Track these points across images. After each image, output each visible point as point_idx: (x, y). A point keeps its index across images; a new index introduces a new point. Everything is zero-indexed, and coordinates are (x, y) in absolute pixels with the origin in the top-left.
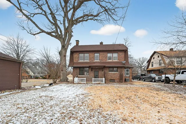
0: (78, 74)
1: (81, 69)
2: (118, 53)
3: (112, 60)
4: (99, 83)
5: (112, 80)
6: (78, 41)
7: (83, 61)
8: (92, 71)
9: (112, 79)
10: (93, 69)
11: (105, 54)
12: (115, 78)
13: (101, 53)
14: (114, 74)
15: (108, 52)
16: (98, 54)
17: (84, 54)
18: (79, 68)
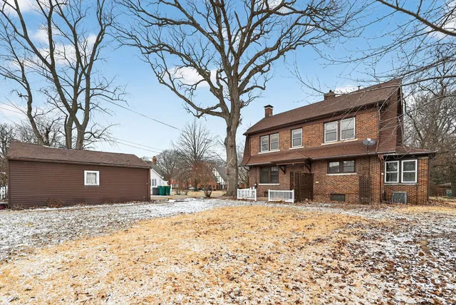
0: (258, 181)
1: (265, 170)
2: (355, 116)
3: (339, 140)
4: (280, 202)
5: (339, 196)
6: (269, 106)
7: (267, 152)
8: (285, 172)
9: (337, 192)
10: (287, 169)
11: (317, 126)
12: (345, 191)
13: (308, 127)
14: (344, 179)
15: (325, 121)
16: (300, 131)
17: (269, 135)
18: (261, 167)
